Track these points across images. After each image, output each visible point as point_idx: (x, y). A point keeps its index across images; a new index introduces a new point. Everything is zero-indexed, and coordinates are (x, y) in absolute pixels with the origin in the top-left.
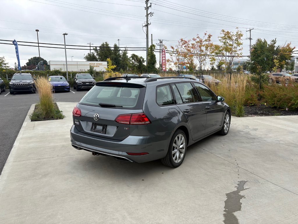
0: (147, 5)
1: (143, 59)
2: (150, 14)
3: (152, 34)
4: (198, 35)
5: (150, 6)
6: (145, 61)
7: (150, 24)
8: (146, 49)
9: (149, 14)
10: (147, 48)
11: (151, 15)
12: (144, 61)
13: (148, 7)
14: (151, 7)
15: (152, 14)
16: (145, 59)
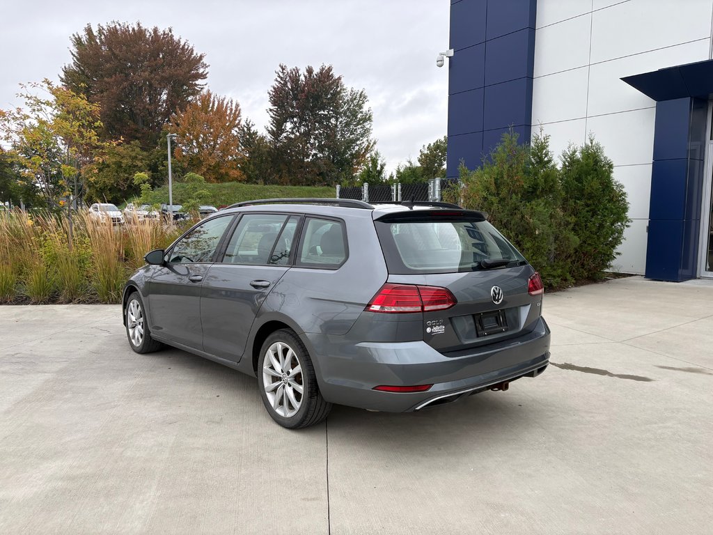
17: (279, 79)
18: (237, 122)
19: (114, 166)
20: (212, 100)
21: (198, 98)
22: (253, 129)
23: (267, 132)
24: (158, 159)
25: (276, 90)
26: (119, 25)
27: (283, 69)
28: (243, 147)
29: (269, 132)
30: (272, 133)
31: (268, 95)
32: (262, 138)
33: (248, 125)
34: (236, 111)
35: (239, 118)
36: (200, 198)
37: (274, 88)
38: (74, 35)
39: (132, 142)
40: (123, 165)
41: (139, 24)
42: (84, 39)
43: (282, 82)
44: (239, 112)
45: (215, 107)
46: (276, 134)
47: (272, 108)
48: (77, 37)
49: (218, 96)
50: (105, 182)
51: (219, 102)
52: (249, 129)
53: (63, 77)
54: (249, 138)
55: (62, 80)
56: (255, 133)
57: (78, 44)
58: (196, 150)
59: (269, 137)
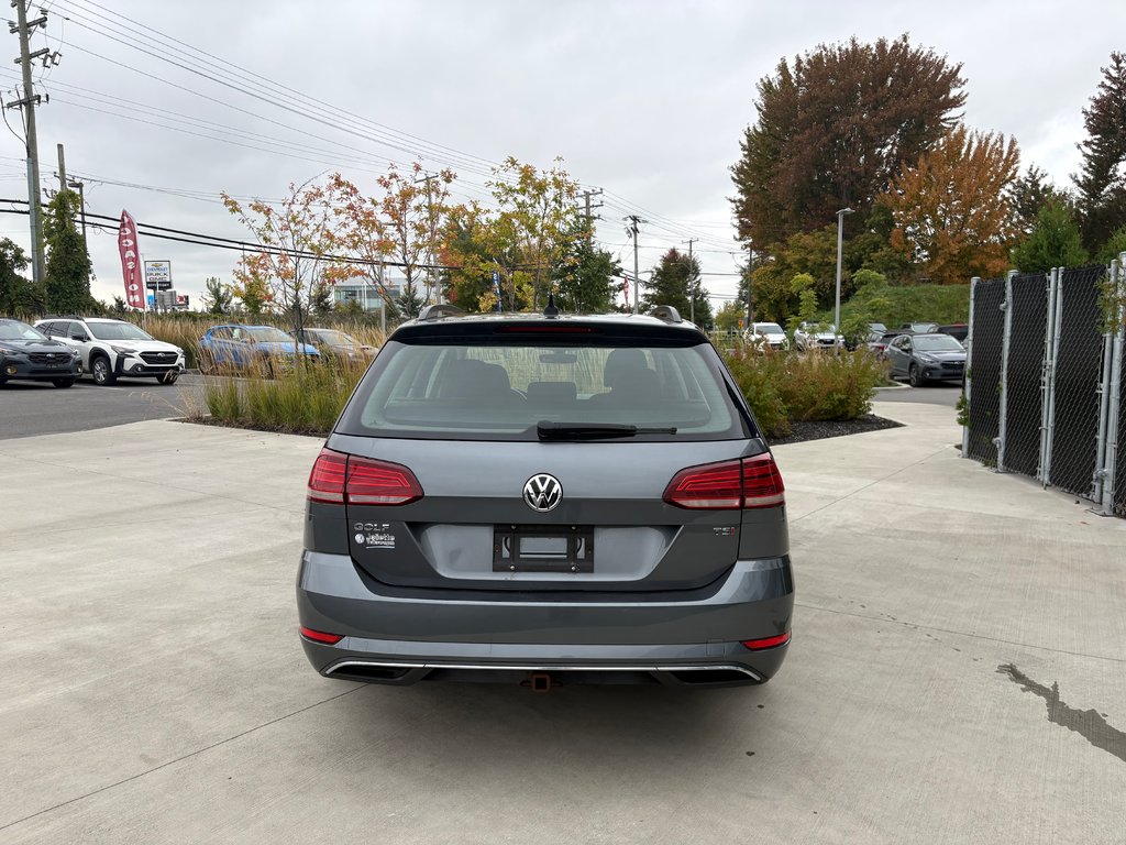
0: (22, 13)
1: (19, 251)
2: (43, 56)
3: (60, 146)
4: (392, 167)
5: (42, 22)
6: (30, 261)
7: (43, 99)
8: (26, 208)
9: (37, 54)
10: (33, 202)
11: (45, 60)
12: (24, 259)
13: (29, 25)
14: (44, 27)
15: (53, 57)
16: (27, 254)
17: (1108, 83)
18: (1010, 174)
19: (796, 266)
20: (966, 141)
21: (941, 143)
22: (1042, 183)
23: (1075, 185)
24: (864, 249)
25: (1100, 103)
26: (825, 49)
27: (1118, 62)
28: (1021, 218)
29: (1079, 185)
30: (1086, 185)
31: (1083, 115)
32: (1063, 196)
33: (1034, 177)
34: (1010, 153)
35: (1015, 166)
36: (873, 311)
37: (1096, 101)
38: (762, 80)
39: (826, 227)
40: (809, 264)
41: (853, 41)
42: (775, 84)
43: (1115, 87)
44: (1016, 156)
45: (972, 153)
46: (1092, 188)
47: (1089, 139)
48: (766, 81)
49: (979, 133)
50: (781, 290)
51: (980, 142)
52: (1035, 184)
53: (745, 143)
54: (1035, 199)
55: (744, 149)
56: (1047, 190)
57: (767, 91)
58: (931, 231)
59: (1077, 193)
